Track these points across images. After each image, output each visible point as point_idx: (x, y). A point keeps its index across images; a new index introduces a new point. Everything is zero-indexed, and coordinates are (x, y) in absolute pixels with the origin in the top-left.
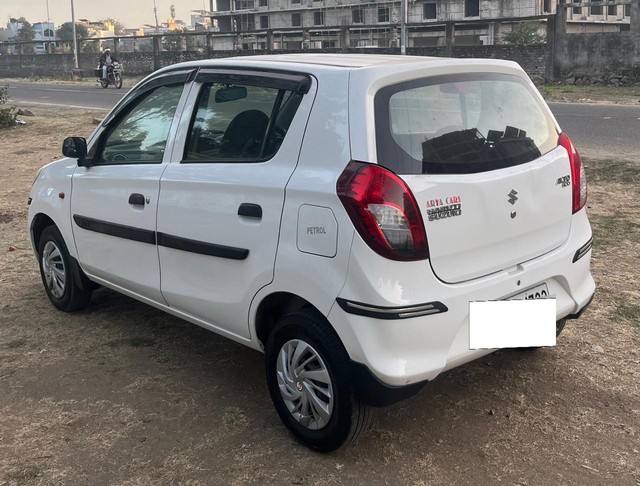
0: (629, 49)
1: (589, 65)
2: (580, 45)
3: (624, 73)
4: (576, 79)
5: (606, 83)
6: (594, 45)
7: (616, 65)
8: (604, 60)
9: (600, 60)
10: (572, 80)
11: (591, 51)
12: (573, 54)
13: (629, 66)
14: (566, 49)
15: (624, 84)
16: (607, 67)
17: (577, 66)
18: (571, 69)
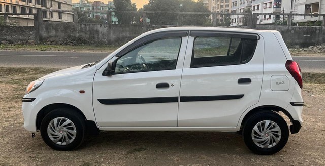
0: (74, 30)
1: (56, 36)
2: (51, 28)
3: (74, 40)
4: (51, 42)
5: (66, 44)
6: (58, 28)
7: (69, 37)
8: (63, 34)
9: (61, 34)
10: (49, 43)
11: (57, 31)
12: (48, 32)
13: (75, 37)
14: (44, 29)
15: (74, 45)
16: (66, 37)
17: (50, 37)
18: (48, 38)
